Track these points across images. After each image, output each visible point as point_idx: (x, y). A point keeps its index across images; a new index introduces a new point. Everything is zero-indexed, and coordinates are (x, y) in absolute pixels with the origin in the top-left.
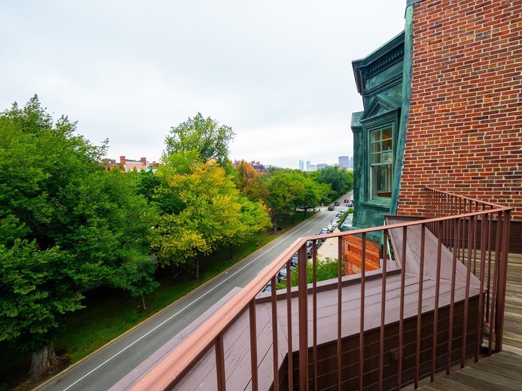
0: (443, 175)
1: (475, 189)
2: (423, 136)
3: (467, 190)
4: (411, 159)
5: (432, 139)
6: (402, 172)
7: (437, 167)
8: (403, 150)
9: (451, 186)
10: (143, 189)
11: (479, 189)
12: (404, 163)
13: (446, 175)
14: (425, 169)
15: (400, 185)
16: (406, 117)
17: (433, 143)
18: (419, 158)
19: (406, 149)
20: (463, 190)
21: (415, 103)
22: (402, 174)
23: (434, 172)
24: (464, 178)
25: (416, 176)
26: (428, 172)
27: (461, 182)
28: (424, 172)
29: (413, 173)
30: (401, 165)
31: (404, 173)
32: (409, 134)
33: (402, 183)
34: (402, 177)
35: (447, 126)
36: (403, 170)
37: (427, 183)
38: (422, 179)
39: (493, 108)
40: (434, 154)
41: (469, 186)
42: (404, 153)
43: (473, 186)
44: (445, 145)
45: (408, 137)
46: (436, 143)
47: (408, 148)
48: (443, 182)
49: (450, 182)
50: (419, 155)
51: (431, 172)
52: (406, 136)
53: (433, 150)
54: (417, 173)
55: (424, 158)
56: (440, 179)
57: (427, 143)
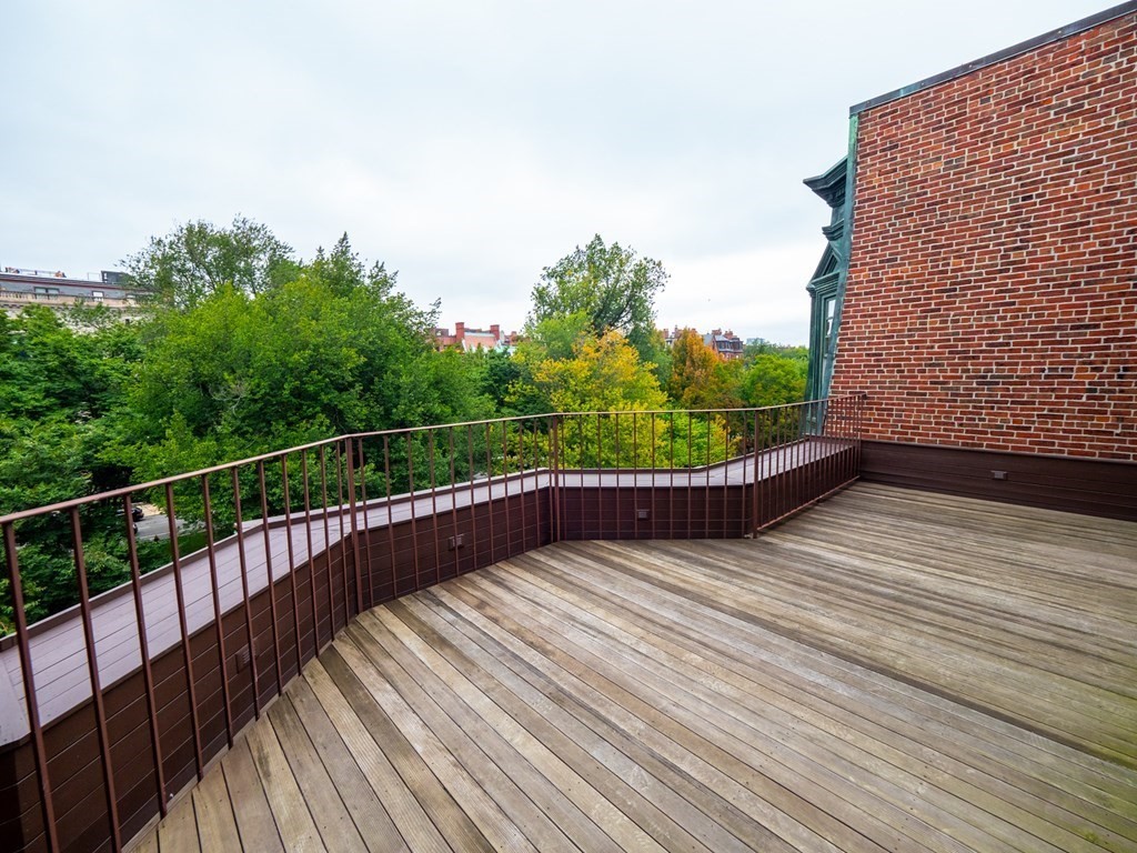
0: (890, 377)
1: (934, 400)
2: (865, 316)
3: (924, 400)
4: (846, 350)
5: (876, 321)
6: (833, 370)
7: (882, 364)
8: (836, 336)
9: (900, 393)
10: (491, 385)
11: (940, 400)
12: (837, 356)
13: (894, 377)
14: (865, 366)
15: (830, 390)
16: (842, 286)
17: (878, 327)
18: (858, 350)
19: (840, 335)
20: (918, 400)
21: (855, 266)
22: (833, 374)
23: (878, 372)
24: (919, 383)
25: (851, 377)
26: (869, 372)
27: (915, 388)
28: (864, 372)
29: (848, 372)
30: (833, 359)
31: (836, 372)
32: (846, 312)
33: (832, 387)
34: (833, 377)
35: (898, 301)
36: (835, 367)
37: (867, 388)
38: (861, 382)
39: (964, 276)
40: (880, 344)
41: (925, 394)
42: (838, 341)
43: (931, 394)
44: (894, 331)
45: (844, 318)
46: (883, 326)
47: (844, 334)
48: (890, 388)
49: (900, 388)
50: (858, 344)
51: (873, 371)
52: (841, 316)
53: (878, 338)
54: (854, 372)
55: (865, 349)
56: (885, 382)
57: (869, 327)
